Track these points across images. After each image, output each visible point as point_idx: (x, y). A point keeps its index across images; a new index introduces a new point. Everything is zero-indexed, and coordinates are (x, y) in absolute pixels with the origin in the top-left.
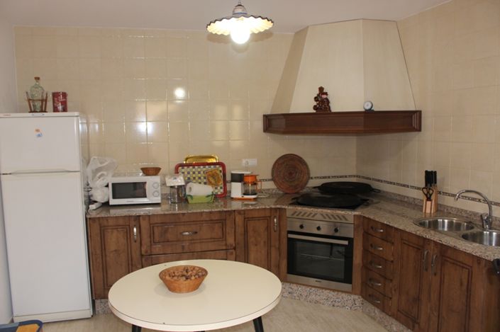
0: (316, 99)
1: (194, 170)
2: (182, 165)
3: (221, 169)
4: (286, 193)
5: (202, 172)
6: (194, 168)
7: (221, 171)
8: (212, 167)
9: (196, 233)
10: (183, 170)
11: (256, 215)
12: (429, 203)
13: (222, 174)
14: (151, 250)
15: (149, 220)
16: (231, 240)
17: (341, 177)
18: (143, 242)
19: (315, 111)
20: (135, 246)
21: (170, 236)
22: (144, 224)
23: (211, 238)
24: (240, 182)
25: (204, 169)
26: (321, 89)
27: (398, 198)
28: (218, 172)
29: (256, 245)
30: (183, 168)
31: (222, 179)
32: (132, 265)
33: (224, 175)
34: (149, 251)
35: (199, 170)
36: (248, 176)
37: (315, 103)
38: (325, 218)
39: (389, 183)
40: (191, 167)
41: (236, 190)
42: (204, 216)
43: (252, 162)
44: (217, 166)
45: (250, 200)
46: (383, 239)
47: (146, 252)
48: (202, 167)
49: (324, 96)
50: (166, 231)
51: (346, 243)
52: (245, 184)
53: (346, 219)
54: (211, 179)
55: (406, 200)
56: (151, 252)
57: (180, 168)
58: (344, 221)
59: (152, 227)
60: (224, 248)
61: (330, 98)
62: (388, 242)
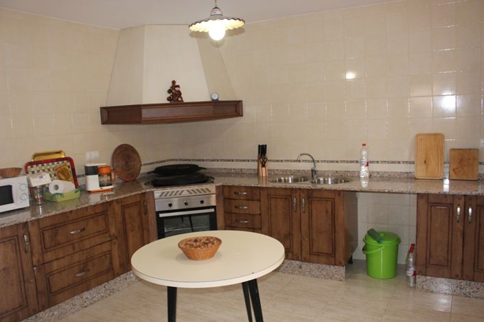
0: (170, 91)
1: (43, 168)
2: (31, 164)
3: (69, 164)
4: (126, 182)
5: (51, 170)
6: (43, 165)
7: (69, 167)
8: (60, 162)
9: (84, 229)
10: (33, 169)
11: (130, 201)
12: (264, 168)
13: (70, 169)
14: (43, 258)
15: (39, 224)
16: (113, 231)
17: (162, 162)
18: (34, 251)
19: (169, 102)
20: (26, 257)
21: (60, 238)
22: (33, 230)
23: (97, 232)
24: (95, 174)
25: (53, 166)
26: (174, 82)
27: (224, 171)
28: (67, 168)
29: (132, 231)
30: (32, 167)
31: (71, 174)
32: (24, 282)
33: (73, 170)
34: (41, 260)
35: (48, 167)
36: (102, 167)
37: (169, 95)
38: (191, 193)
39: (211, 161)
40: (40, 165)
41: (93, 182)
42: (89, 210)
43: (95, 154)
44: (65, 162)
45: (108, 190)
46: (248, 200)
47: (39, 261)
48: (50, 164)
49: (177, 89)
50: (56, 234)
51: (212, 210)
52: (99, 176)
53: (209, 191)
54: (61, 175)
55: (233, 171)
56: (43, 260)
57: (29, 167)
58: (208, 193)
59: (42, 232)
60: (109, 239)
61: (181, 90)
62: (253, 200)
